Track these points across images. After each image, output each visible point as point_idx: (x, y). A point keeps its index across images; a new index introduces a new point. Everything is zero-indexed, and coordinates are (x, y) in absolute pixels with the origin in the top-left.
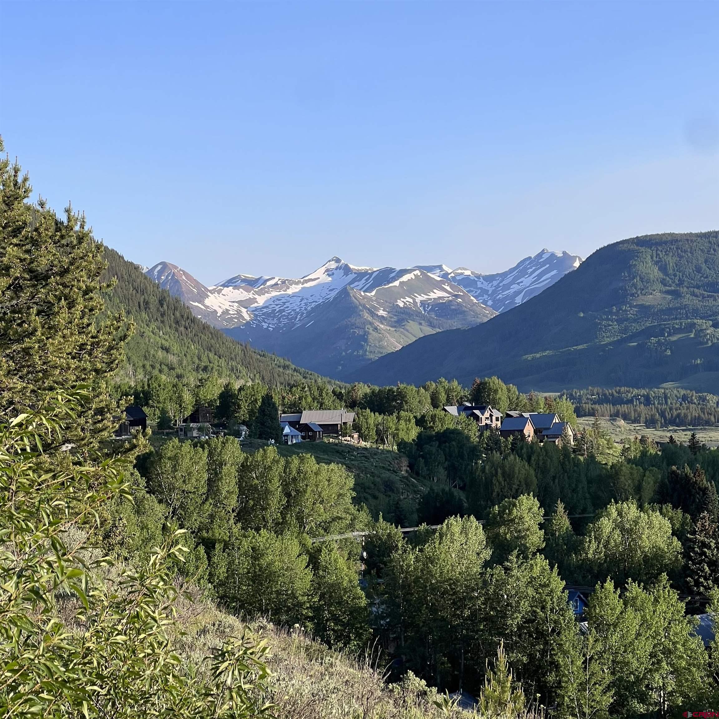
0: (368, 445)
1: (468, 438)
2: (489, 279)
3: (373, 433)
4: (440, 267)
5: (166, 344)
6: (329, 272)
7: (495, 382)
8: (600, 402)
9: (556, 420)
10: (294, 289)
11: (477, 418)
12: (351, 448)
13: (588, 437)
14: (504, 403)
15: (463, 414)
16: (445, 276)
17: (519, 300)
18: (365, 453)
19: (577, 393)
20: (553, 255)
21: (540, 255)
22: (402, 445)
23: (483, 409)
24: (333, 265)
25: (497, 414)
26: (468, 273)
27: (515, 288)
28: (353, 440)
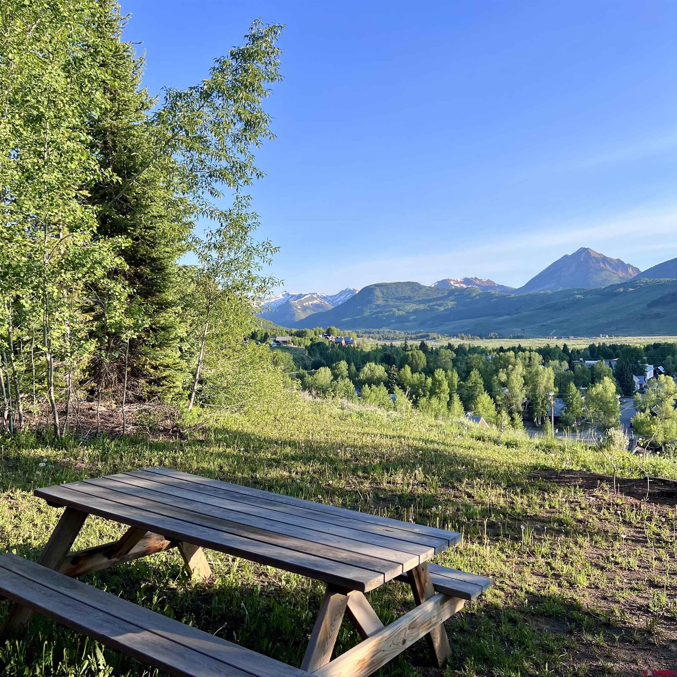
0: (296, 347)
1: (325, 344)
2: (331, 297)
3: (297, 343)
4: (316, 293)
6: (283, 295)
7: (333, 328)
8: (364, 333)
9: (351, 339)
10: (273, 300)
11: (328, 338)
12: (291, 348)
13: (361, 344)
14: (336, 334)
15: (324, 337)
16: (318, 296)
17: (340, 303)
18: (296, 350)
19: (357, 330)
20: (350, 289)
21: (346, 290)
22: (306, 347)
23: (330, 336)
24: (284, 293)
25: (334, 337)
26: (325, 295)
27: (339, 299)
28: (292, 345)
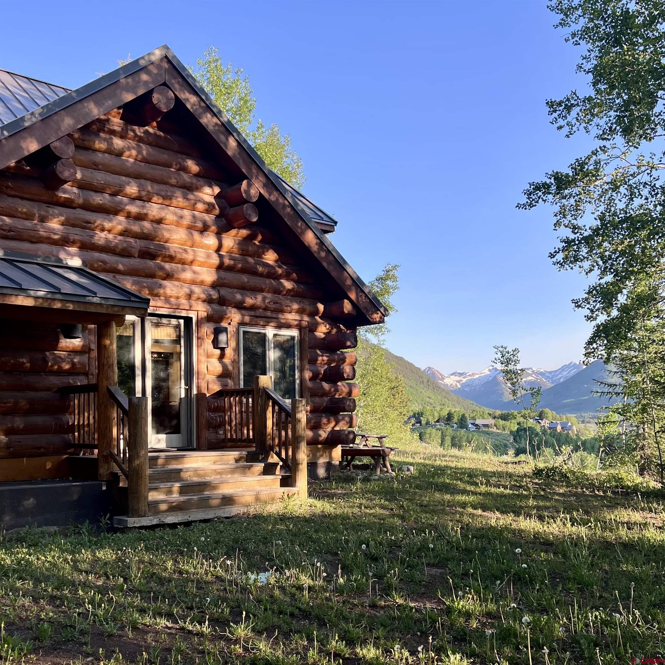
0: (499, 431)
1: (535, 430)
2: (550, 372)
3: (501, 427)
4: (531, 368)
5: (430, 396)
6: (490, 370)
7: (547, 410)
8: (592, 418)
9: (570, 424)
10: (476, 376)
11: (540, 423)
12: (493, 433)
13: (581, 431)
14: (550, 418)
15: (535, 422)
16: (533, 371)
17: (562, 380)
18: (498, 435)
19: (583, 414)
20: (575, 364)
21: (570, 364)
22: (511, 432)
23: (542, 420)
24: (491, 368)
25: (547, 421)
26: (542, 370)
27: (560, 375)
28: (494, 430)
